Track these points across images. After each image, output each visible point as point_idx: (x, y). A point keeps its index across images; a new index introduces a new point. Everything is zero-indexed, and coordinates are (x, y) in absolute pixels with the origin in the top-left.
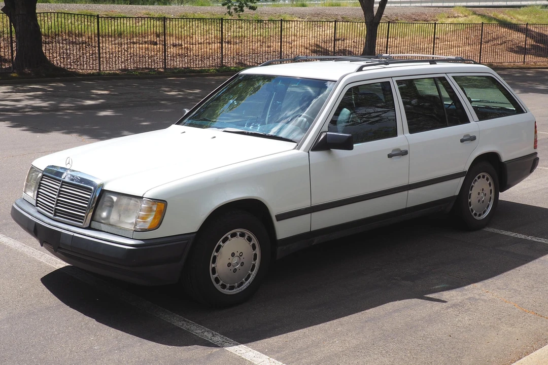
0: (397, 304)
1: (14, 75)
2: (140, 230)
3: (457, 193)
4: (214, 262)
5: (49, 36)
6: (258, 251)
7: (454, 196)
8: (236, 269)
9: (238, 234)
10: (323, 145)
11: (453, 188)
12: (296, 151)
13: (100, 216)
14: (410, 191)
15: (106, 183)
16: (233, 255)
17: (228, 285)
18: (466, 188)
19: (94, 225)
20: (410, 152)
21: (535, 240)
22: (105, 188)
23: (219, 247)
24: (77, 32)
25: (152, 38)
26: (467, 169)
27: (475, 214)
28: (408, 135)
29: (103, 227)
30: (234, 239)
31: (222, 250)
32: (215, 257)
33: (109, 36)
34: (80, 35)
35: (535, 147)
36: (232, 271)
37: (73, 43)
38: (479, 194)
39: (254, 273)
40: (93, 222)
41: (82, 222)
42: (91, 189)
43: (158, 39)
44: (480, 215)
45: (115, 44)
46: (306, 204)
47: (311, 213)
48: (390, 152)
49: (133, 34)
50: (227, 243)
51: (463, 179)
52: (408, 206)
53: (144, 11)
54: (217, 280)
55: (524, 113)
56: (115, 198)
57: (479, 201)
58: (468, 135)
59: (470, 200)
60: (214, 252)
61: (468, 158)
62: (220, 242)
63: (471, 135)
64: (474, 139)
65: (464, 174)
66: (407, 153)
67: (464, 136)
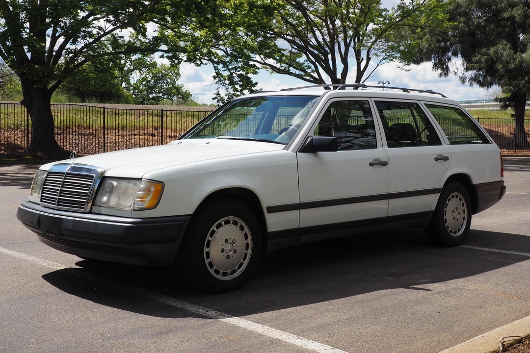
0: (384, 292)
1: (28, 157)
2: (138, 209)
3: (433, 209)
4: (208, 246)
5: (60, 129)
6: (250, 241)
7: (430, 212)
8: (229, 255)
9: (231, 221)
10: (309, 148)
11: (430, 202)
12: (285, 151)
13: (100, 200)
14: (391, 200)
15: (108, 170)
16: (226, 241)
17: (221, 271)
18: (441, 204)
19: (95, 209)
20: (390, 163)
21: (508, 252)
22: (106, 175)
23: (213, 232)
24: (85, 125)
25: (152, 131)
26: (441, 186)
27: (451, 231)
28: (387, 148)
29: (103, 210)
30: (227, 226)
31: (215, 235)
32: (209, 242)
33: (113, 129)
34: (88, 128)
35: (502, 175)
36: (226, 256)
37: (81, 134)
38: (453, 212)
39: (246, 262)
40: (93, 207)
41: (83, 208)
42: (93, 177)
43: (156, 131)
44: (455, 233)
45: (118, 136)
46: (294, 200)
47: (299, 209)
48: (371, 161)
49: (134, 128)
50: (221, 229)
51: (438, 195)
52: (389, 215)
54: (211, 265)
55: (490, 143)
56: (115, 183)
57: (454, 219)
58: (441, 155)
59: (446, 217)
60: (208, 237)
61: (442, 176)
62: (214, 227)
63: (444, 155)
64: (447, 159)
65: (438, 191)
66: (387, 164)
67: (438, 155)
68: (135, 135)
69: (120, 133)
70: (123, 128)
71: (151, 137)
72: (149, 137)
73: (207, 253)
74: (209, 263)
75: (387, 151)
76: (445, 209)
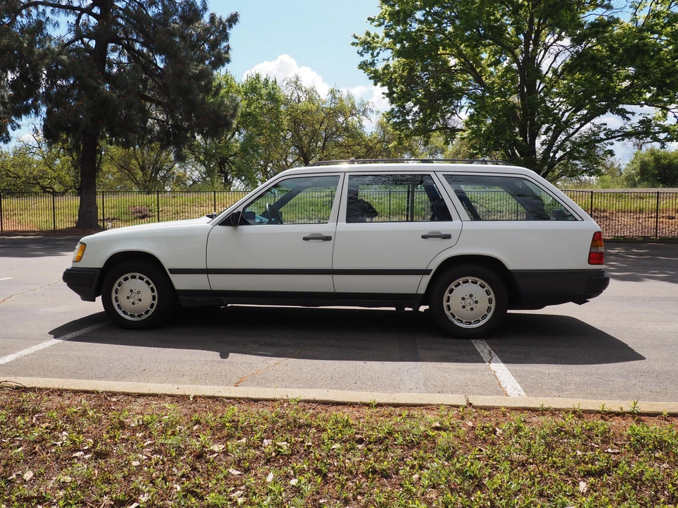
3: (422, 292)
4: (116, 293)
6: (156, 294)
7: (416, 294)
8: (134, 302)
9: (137, 277)
12: (204, 224)
14: (337, 276)
17: (129, 313)
20: (336, 239)
23: (121, 283)
26: (434, 266)
27: (459, 321)
30: (133, 280)
32: (117, 289)
36: (131, 302)
38: (464, 299)
39: (153, 310)
44: (468, 323)
45: (633, 218)
47: (206, 273)
48: (307, 235)
50: (128, 281)
51: (427, 279)
55: (577, 220)
57: (464, 307)
58: (439, 232)
59: (448, 303)
60: (116, 286)
61: (434, 255)
62: (121, 279)
63: (444, 233)
64: (447, 237)
65: (426, 272)
66: (331, 240)
67: (430, 233)
68: (652, 217)
69: (635, 216)
70: (641, 211)
71: (667, 220)
72: (664, 220)
73: (116, 298)
74: (119, 306)
75: (344, 226)
76: (447, 294)
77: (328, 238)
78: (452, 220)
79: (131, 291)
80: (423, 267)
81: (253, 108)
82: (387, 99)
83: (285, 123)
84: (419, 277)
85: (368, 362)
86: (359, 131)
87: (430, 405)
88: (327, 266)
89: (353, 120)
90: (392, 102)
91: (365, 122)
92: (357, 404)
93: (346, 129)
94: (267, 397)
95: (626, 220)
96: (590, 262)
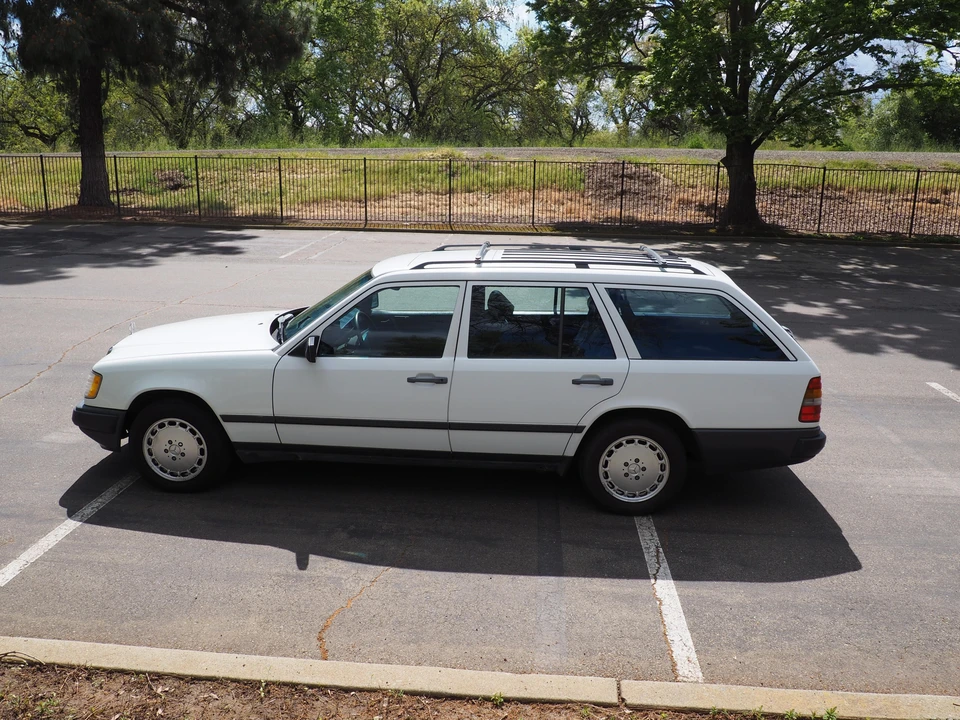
1: (712, 231)
3: (571, 452)
4: (149, 444)
5: (801, 189)
6: (205, 447)
8: (175, 457)
9: (178, 423)
10: (299, 351)
11: (568, 445)
12: (269, 353)
14: (453, 433)
20: (453, 382)
23: (155, 431)
24: (838, 185)
25: (934, 195)
28: (464, 358)
30: (171, 427)
31: (157, 434)
32: (150, 440)
33: (878, 191)
34: (841, 189)
35: (810, 420)
36: (171, 458)
38: (626, 465)
39: (201, 467)
43: (943, 196)
44: (634, 496)
45: (881, 201)
46: (266, 412)
47: (276, 423)
48: (412, 376)
50: (165, 429)
51: (578, 438)
53: (943, 161)
54: (155, 462)
55: (788, 360)
57: (627, 475)
58: (597, 376)
59: (606, 469)
60: (148, 434)
61: (589, 408)
62: (155, 426)
63: (603, 377)
64: (608, 382)
65: (577, 429)
66: (446, 382)
67: (584, 376)
68: (907, 200)
69: (884, 198)
70: (893, 190)
71: (929, 204)
72: (924, 204)
73: (149, 450)
74: (153, 460)
75: (465, 363)
76: (604, 457)
77: (442, 381)
78: (615, 358)
79: (170, 442)
80: (573, 422)
81: (333, 9)
82: (533, 14)
83: (382, 31)
84: (566, 436)
85: (495, 577)
86: (493, 43)
87: (571, 702)
88: (441, 418)
89: (482, 27)
90: (540, 18)
91: (501, 31)
92: (476, 698)
93: (473, 41)
94: (360, 685)
95: (870, 203)
96: (800, 420)
